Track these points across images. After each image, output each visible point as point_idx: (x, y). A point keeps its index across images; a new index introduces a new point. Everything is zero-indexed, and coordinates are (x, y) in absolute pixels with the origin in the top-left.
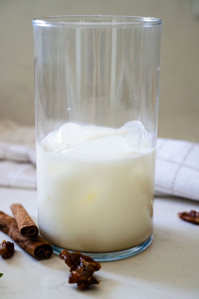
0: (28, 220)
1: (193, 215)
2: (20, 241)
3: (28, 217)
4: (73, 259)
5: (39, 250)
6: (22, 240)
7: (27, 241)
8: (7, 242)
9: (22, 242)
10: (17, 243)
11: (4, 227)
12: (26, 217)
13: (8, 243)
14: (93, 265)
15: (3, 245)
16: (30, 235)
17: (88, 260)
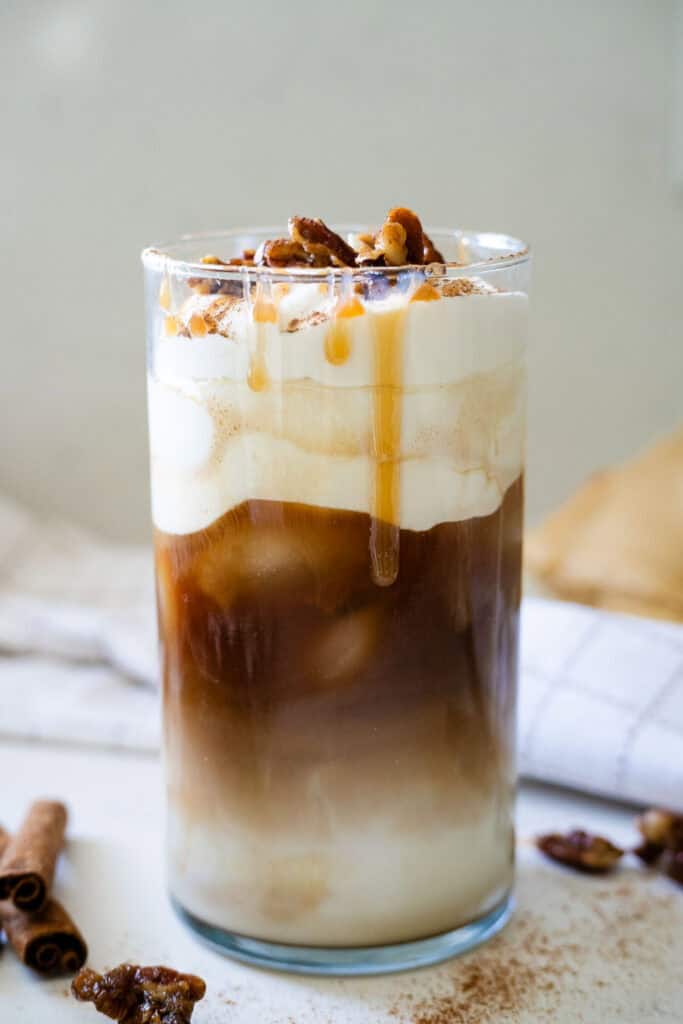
0: (28, 853)
1: (576, 842)
5: (43, 948)
16: (22, 899)
17: (163, 979)
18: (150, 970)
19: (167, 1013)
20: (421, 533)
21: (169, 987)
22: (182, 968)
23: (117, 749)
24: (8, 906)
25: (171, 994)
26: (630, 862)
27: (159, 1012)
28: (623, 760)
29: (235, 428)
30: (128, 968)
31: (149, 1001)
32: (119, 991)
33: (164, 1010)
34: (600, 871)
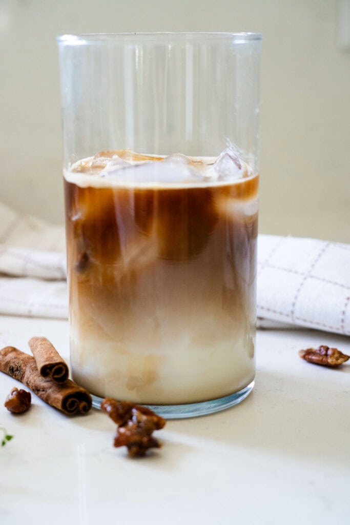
0: (52, 355)
1: (324, 353)
2: (41, 390)
3: (53, 351)
4: (121, 411)
5: (70, 400)
6: (43, 386)
7: (50, 388)
8: (19, 389)
9: (43, 391)
10: (36, 392)
11: (17, 370)
12: (50, 351)
13: (21, 392)
14: (153, 420)
15: (12, 394)
16: (55, 376)
34: (337, 367)
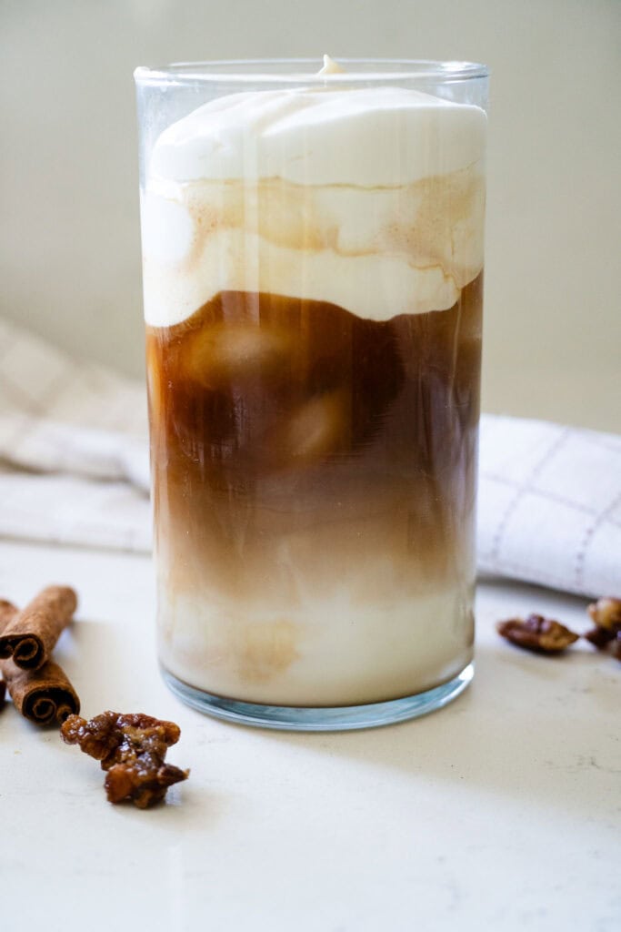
0: (30, 620)
1: (535, 626)
3: (38, 613)
4: (99, 734)
5: (39, 702)
12: (32, 613)
14: (157, 733)
16: (21, 658)
17: (142, 724)
18: (131, 716)
19: (143, 753)
20: (382, 323)
21: (147, 731)
22: (160, 716)
23: (128, 552)
24: (9, 664)
25: (147, 737)
26: (583, 645)
27: (136, 752)
28: (581, 557)
29: (213, 225)
30: (112, 715)
31: (129, 743)
32: (102, 734)
33: (139, 750)
34: (555, 653)
